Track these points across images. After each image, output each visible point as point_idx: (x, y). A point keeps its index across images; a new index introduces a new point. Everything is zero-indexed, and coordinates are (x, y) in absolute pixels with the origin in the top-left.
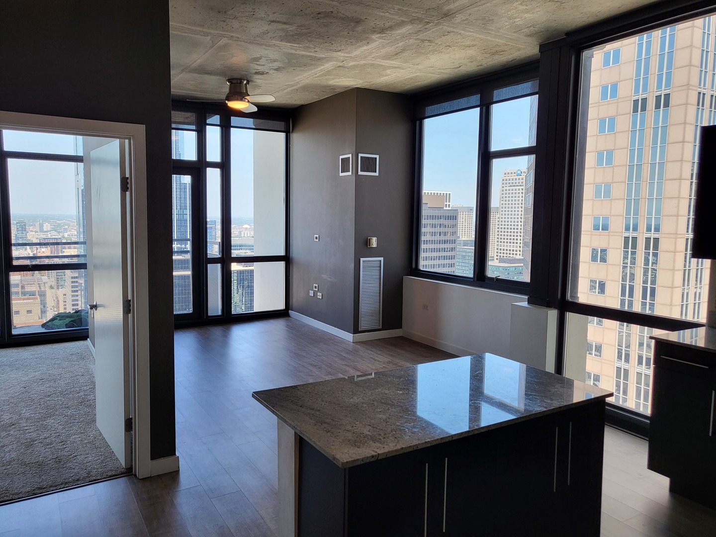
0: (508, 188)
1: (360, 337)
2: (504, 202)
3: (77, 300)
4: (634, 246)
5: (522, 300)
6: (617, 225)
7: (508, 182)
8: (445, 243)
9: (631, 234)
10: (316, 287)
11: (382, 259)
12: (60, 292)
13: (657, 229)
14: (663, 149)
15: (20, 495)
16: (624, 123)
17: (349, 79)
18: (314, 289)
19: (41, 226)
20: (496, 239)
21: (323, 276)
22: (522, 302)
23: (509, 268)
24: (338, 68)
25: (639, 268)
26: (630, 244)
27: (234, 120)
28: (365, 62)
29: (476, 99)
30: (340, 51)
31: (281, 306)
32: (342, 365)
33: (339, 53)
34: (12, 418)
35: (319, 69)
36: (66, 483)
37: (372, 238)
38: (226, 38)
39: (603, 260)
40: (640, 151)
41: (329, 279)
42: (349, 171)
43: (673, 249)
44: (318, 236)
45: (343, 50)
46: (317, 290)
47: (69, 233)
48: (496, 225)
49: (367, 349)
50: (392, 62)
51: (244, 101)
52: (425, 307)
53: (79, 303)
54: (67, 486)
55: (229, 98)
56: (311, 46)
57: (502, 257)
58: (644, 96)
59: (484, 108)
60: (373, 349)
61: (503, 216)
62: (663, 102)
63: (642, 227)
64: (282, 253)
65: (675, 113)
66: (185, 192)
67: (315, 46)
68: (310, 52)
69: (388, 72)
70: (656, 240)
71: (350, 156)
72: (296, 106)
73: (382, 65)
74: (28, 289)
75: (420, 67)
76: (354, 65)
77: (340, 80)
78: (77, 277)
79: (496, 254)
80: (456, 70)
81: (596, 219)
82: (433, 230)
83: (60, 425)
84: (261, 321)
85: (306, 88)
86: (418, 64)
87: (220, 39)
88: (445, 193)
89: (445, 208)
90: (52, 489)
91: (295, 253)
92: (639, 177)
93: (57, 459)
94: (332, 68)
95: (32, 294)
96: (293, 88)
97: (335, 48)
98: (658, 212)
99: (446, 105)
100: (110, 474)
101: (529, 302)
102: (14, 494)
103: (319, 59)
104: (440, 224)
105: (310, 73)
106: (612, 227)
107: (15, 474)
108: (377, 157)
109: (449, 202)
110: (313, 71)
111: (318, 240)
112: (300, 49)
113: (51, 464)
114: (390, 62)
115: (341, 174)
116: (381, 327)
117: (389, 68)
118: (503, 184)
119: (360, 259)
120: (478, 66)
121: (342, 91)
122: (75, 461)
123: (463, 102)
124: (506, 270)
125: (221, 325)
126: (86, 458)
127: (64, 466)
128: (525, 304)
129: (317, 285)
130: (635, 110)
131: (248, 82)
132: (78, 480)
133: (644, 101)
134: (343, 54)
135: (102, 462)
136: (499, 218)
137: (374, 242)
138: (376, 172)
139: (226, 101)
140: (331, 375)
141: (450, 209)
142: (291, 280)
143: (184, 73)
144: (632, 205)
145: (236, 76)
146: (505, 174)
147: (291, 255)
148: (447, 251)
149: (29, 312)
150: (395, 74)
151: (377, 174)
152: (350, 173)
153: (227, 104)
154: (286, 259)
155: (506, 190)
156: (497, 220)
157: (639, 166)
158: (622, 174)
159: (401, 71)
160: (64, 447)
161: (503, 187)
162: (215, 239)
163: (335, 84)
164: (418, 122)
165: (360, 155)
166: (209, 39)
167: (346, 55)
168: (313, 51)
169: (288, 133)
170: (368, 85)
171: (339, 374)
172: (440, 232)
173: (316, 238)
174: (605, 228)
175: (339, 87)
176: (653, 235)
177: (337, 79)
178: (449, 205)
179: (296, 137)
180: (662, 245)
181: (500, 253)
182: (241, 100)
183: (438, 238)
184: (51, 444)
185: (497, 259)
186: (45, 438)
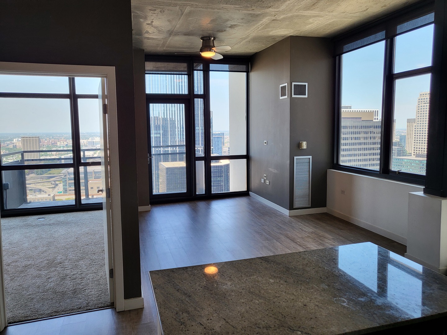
0: (423, 105)
1: (295, 212)
2: (420, 115)
5: (418, 190)
7: (423, 100)
8: (374, 144)
10: (265, 177)
11: (311, 157)
15: (43, 316)
17: (284, 30)
18: (264, 178)
20: (413, 141)
21: (270, 169)
22: (419, 192)
23: (423, 161)
24: (273, 22)
27: (212, 66)
28: (291, 14)
29: (382, 34)
30: (270, 7)
31: (244, 189)
32: (278, 233)
33: (270, 9)
34: (62, 258)
35: (260, 24)
36: (72, 310)
37: (303, 142)
38: (189, 6)
41: (274, 171)
42: (286, 95)
44: (266, 141)
45: (272, 6)
46: (266, 178)
48: (414, 131)
49: (299, 222)
50: (312, 12)
51: (212, 51)
52: (343, 192)
54: (72, 312)
55: (202, 50)
56: (249, 5)
57: (418, 153)
59: (389, 40)
60: (303, 222)
61: (419, 125)
64: (245, 153)
67: (252, 5)
68: (249, 10)
69: (311, 20)
71: (286, 84)
72: (252, 54)
73: (305, 16)
75: (334, 13)
76: (284, 18)
77: (277, 31)
79: (413, 151)
80: (365, 13)
82: (366, 135)
83: (86, 266)
84: (230, 199)
85: (255, 39)
86: (332, 12)
87: (185, 8)
88: (374, 110)
89: (374, 121)
90: (62, 313)
91: (252, 153)
93: (74, 291)
94: (269, 22)
96: (246, 40)
97: (266, 5)
99: (359, 43)
100: (100, 306)
101: (425, 191)
102: (40, 315)
103: (257, 16)
104: (371, 132)
105: (254, 27)
107: (47, 299)
108: (306, 84)
109: (377, 116)
110: (256, 26)
111: (266, 144)
112: (242, 9)
113: (69, 294)
114: (310, 12)
115: (281, 98)
116: (310, 206)
117: (311, 17)
118: (419, 102)
119: (294, 157)
120: (382, 7)
121: (281, 39)
122: (83, 294)
123: (372, 38)
124: (421, 162)
125: (204, 201)
126: (90, 292)
127: (76, 297)
128: (421, 193)
129: (266, 175)
131: (214, 38)
132: (80, 308)
134: (273, 10)
135: (98, 296)
136: (415, 126)
137: (304, 145)
138: (305, 95)
139: (200, 53)
140: (268, 240)
141: (378, 121)
142: (250, 171)
143: (172, 36)
145: (206, 34)
146: (421, 95)
147: (250, 155)
148: (376, 150)
150: (316, 22)
151: (306, 96)
152: (286, 97)
153: (201, 54)
154: (247, 157)
155: (421, 106)
156: (414, 127)
159: (321, 18)
160: (81, 282)
161: (419, 104)
162: (224, 144)
163: (274, 34)
164: (337, 57)
165: (293, 84)
166: (178, 8)
167: (275, 10)
168: (251, 9)
169: (248, 72)
170: (298, 33)
171: (274, 240)
172: (370, 137)
173: (265, 143)
175: (278, 36)
177: (274, 30)
178: (377, 118)
179: (252, 75)
181: (417, 150)
182: (210, 51)
183: (369, 141)
184: (75, 279)
185: (414, 155)
186: (74, 275)
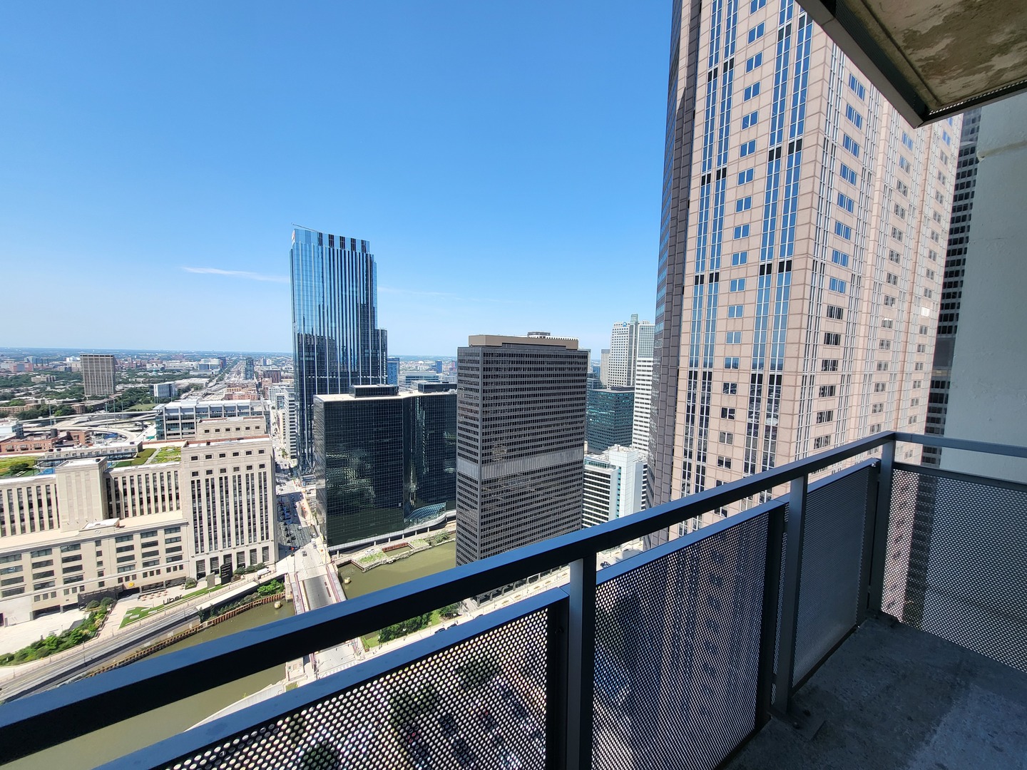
3: (294, 418)
4: (760, 381)
6: (746, 364)
9: (758, 372)
12: (280, 412)
13: (780, 368)
14: (785, 305)
16: (752, 283)
19: (265, 361)
25: (764, 399)
26: (756, 379)
39: (733, 392)
40: (766, 306)
43: (794, 384)
47: (286, 366)
53: (296, 420)
58: (769, 262)
61: (614, 356)
62: (786, 267)
63: (767, 365)
65: (797, 275)
66: (368, 336)
70: (779, 377)
74: (256, 409)
78: (293, 401)
81: (728, 360)
92: (764, 327)
95: (260, 413)
98: (781, 355)
106: (741, 366)
118: (613, 332)
130: (762, 273)
133: (770, 266)
136: (610, 357)
144: (759, 349)
149: (258, 428)
156: (608, 358)
157: (765, 318)
158: (750, 323)
161: (613, 335)
174: (735, 366)
176: (776, 373)
180: (785, 381)
185: (610, 388)
